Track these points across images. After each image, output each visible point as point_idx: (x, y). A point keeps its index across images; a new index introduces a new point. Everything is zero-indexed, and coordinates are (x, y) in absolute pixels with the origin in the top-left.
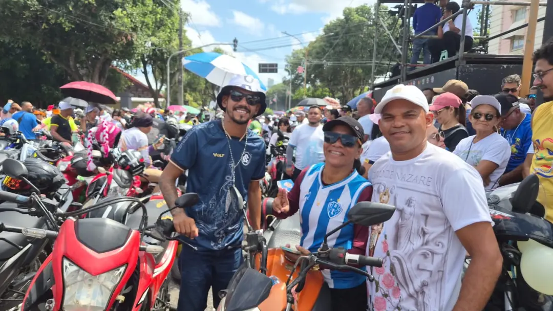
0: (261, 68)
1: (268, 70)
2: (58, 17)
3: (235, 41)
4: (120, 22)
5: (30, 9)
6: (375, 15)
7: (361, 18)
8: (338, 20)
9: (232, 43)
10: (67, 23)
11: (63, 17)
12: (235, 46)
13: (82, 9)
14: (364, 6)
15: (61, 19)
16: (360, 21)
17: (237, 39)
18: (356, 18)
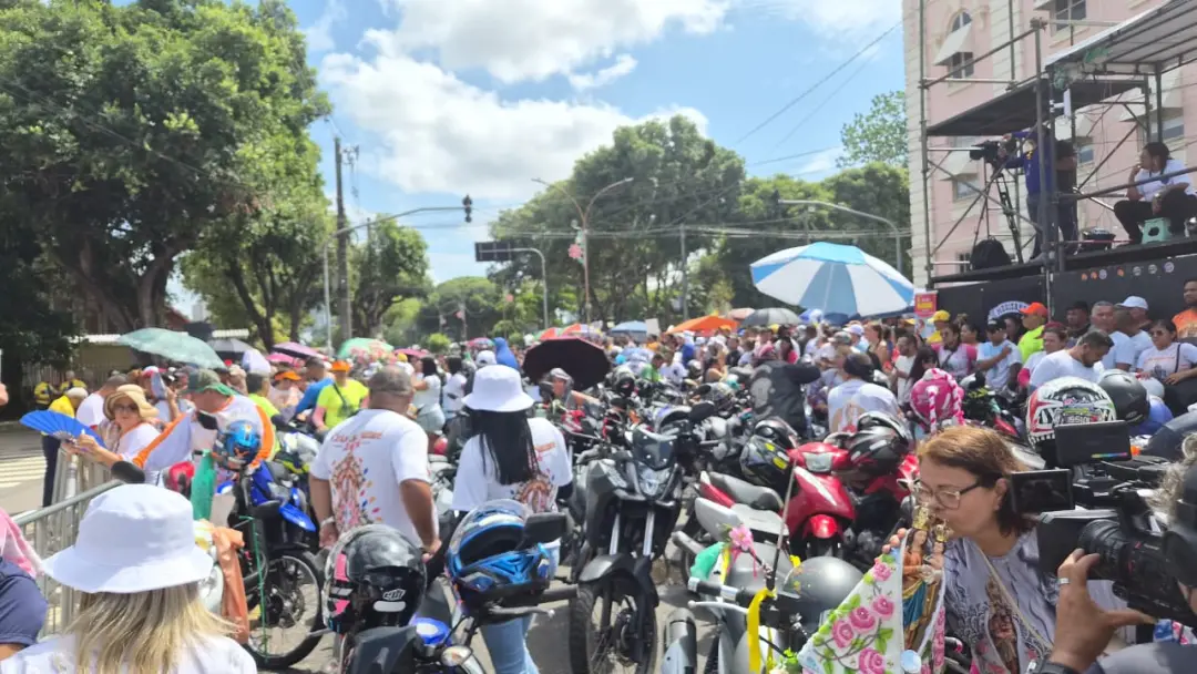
0: (481, 251)
1: (496, 256)
2: (115, 167)
3: (467, 201)
4: (253, 171)
5: (54, 152)
6: (673, 139)
7: (651, 147)
8: (603, 150)
9: (462, 205)
10: (134, 178)
11: (127, 165)
12: (468, 211)
13: (166, 147)
14: (653, 124)
15: (122, 169)
16: (649, 151)
17: (472, 197)
18: (642, 147)
